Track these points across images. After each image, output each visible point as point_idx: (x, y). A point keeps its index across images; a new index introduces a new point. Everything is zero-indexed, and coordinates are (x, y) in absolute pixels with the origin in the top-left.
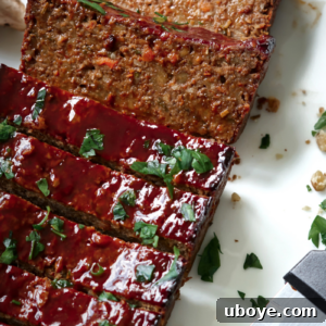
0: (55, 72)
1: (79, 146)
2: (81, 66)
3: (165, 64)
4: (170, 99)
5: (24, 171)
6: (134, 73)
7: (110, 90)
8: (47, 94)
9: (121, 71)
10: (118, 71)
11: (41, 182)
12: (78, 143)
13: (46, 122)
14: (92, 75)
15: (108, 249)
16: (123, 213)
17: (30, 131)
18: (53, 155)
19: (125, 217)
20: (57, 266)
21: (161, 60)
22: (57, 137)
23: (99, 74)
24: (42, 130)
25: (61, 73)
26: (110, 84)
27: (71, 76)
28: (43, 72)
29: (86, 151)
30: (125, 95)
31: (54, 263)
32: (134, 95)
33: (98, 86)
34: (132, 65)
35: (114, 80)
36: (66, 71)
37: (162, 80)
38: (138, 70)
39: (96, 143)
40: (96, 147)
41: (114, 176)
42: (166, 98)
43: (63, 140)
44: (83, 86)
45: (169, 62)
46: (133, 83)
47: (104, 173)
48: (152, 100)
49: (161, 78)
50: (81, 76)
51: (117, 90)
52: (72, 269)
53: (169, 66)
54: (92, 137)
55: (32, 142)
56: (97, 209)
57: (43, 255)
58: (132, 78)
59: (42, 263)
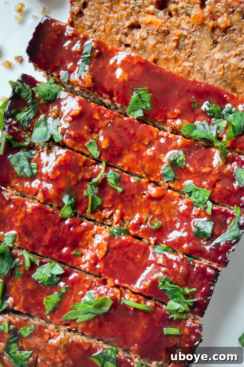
0: (102, 28)
1: (127, 104)
2: (128, 23)
3: (213, 29)
4: (211, 67)
5: (72, 133)
6: (180, 36)
7: (153, 52)
8: (93, 49)
9: (167, 33)
10: (164, 32)
11: (91, 143)
12: (125, 101)
13: (93, 80)
14: (138, 34)
15: (163, 201)
16: (172, 174)
17: (77, 89)
18: (101, 115)
19: (174, 179)
20: (115, 218)
21: (211, 23)
22: (104, 95)
23: (144, 34)
24: (89, 88)
25: (107, 29)
26: (154, 46)
27: (117, 33)
28: (90, 27)
29: (134, 111)
30: (166, 59)
31: (112, 215)
32: (176, 59)
33: (142, 47)
34: (179, 27)
35: (158, 42)
36: (112, 28)
37: (206, 47)
38: (185, 33)
39: (143, 102)
40: (144, 107)
41: (162, 137)
42: (206, 66)
43: (111, 98)
44: (127, 45)
45: (218, 27)
46: (177, 47)
47: (151, 133)
48: (193, 67)
49: (206, 44)
50: (126, 35)
51: (160, 52)
52: (130, 221)
53: (217, 32)
54: (139, 95)
55: (80, 103)
56: (146, 170)
57: (101, 208)
58: (177, 41)
59: (100, 215)
